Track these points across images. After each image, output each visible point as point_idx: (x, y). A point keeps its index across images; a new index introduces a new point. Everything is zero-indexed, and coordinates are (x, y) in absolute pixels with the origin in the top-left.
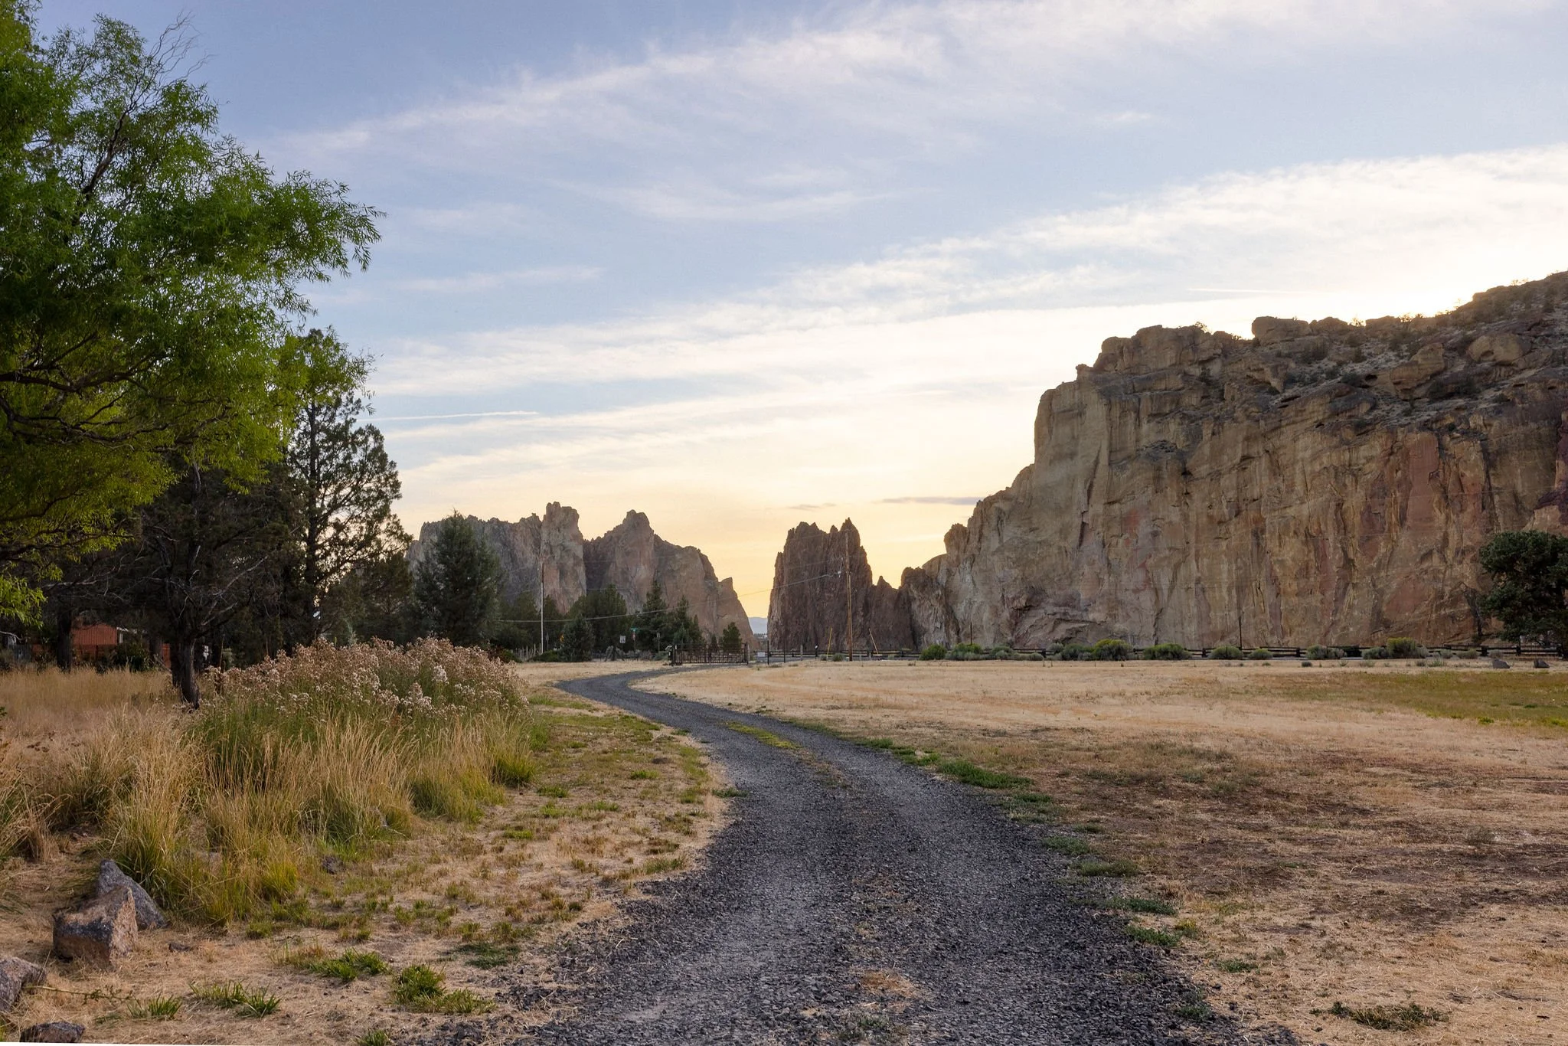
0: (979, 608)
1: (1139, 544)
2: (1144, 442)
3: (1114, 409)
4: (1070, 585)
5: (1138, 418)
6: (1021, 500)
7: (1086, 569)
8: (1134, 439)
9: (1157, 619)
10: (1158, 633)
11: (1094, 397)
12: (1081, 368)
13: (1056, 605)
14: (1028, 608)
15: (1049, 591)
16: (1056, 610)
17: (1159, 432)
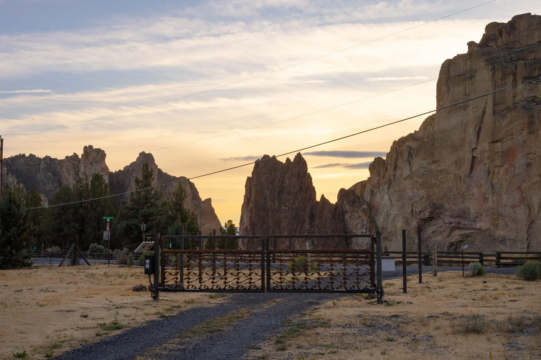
0: (394, 218)
1: (516, 172)
2: (519, 98)
3: (497, 73)
4: (463, 202)
5: (515, 80)
6: (426, 140)
7: (475, 190)
8: (511, 95)
9: (529, 228)
10: (530, 238)
11: (482, 64)
12: (471, 44)
13: (452, 217)
14: (431, 218)
15: (447, 206)
16: (452, 220)
17: (531, 90)
